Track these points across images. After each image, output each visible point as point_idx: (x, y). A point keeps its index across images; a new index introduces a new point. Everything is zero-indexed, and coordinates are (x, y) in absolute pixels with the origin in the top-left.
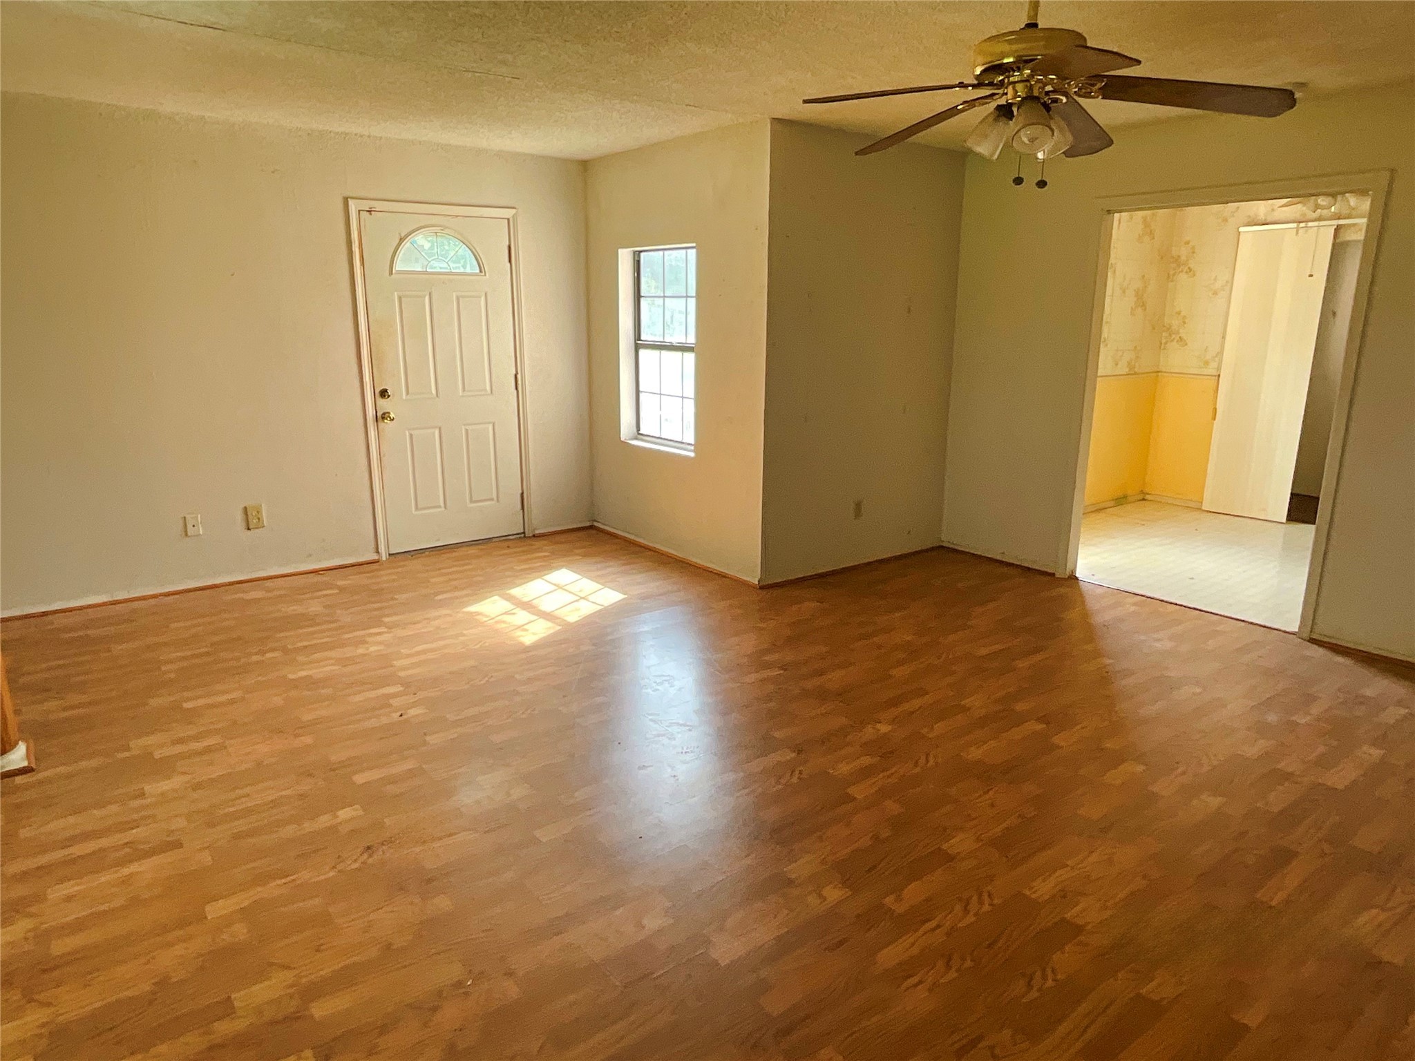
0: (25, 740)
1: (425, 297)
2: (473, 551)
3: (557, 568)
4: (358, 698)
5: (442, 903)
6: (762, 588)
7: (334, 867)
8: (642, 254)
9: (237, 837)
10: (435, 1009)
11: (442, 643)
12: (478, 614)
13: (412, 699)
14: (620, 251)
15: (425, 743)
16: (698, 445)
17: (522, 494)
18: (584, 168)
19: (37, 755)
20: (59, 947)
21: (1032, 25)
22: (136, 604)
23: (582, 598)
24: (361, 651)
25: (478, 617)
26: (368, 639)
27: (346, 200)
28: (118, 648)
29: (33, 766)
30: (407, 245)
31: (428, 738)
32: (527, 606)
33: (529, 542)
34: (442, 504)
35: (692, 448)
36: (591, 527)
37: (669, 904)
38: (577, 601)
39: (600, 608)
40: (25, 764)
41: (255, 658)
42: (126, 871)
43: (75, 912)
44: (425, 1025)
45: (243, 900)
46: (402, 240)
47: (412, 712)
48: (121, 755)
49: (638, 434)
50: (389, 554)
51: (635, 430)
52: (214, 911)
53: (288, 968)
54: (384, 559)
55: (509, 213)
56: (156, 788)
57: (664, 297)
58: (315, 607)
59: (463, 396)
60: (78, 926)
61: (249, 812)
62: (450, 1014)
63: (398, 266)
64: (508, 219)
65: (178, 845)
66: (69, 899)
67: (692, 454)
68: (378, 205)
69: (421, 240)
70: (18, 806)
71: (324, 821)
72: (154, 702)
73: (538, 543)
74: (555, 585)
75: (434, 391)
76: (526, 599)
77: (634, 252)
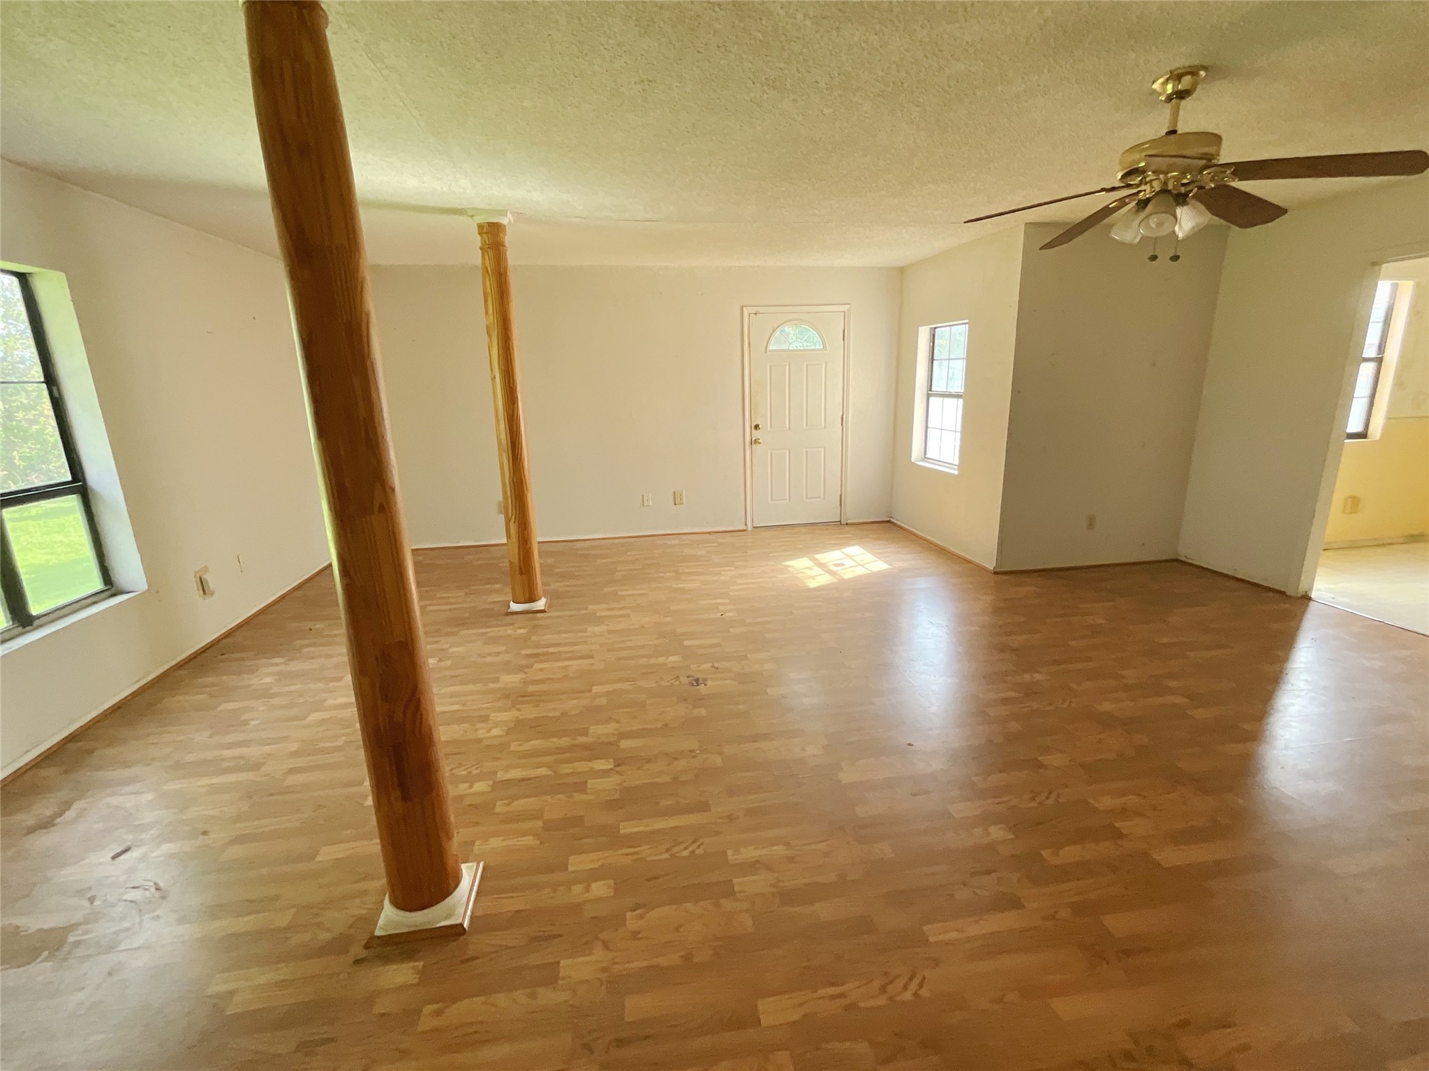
0: (545, 597)
1: (786, 365)
2: (803, 530)
3: (853, 545)
4: (702, 603)
5: (702, 712)
6: (995, 573)
7: (657, 682)
8: (937, 330)
9: (620, 659)
10: (676, 759)
11: (762, 580)
12: (789, 566)
13: (731, 607)
14: (920, 328)
15: (729, 631)
16: (961, 466)
17: (841, 495)
18: (900, 273)
19: (550, 606)
20: (531, 688)
21: (1173, 132)
22: (616, 541)
23: (861, 565)
24: (715, 578)
25: (789, 568)
26: (722, 573)
27: (742, 307)
28: (600, 561)
29: (546, 610)
30: (778, 333)
31: (731, 629)
32: (821, 565)
33: (843, 527)
34: (788, 498)
35: (956, 467)
36: (889, 522)
37: (826, 743)
38: (857, 566)
39: (869, 572)
40: (543, 608)
41: (662, 575)
42: (567, 663)
43: (541, 676)
44: (669, 765)
45: (609, 688)
46: (774, 330)
47: (728, 614)
48: (583, 612)
49: (925, 458)
50: (754, 527)
51: (923, 455)
52: (595, 689)
53: (617, 722)
54: (750, 529)
55: (845, 308)
56: (592, 629)
57: (949, 359)
58: (701, 552)
59: (806, 429)
60: (542, 681)
61: (631, 648)
62: (682, 763)
63: (771, 347)
64: (844, 312)
65: (591, 657)
66: (541, 670)
67: (956, 473)
68: (761, 310)
69: (788, 329)
70: (535, 626)
71: (661, 660)
72: (606, 590)
73: (847, 528)
74: (847, 555)
75: (787, 426)
76: (824, 561)
77: (931, 329)
